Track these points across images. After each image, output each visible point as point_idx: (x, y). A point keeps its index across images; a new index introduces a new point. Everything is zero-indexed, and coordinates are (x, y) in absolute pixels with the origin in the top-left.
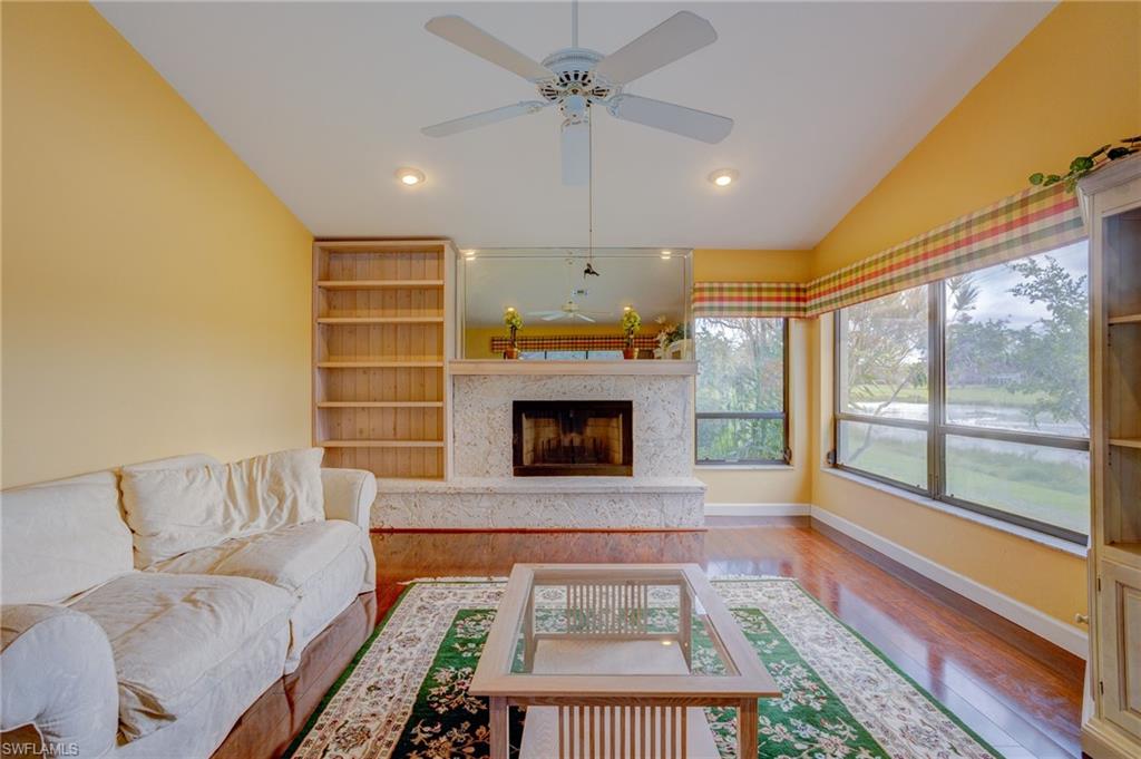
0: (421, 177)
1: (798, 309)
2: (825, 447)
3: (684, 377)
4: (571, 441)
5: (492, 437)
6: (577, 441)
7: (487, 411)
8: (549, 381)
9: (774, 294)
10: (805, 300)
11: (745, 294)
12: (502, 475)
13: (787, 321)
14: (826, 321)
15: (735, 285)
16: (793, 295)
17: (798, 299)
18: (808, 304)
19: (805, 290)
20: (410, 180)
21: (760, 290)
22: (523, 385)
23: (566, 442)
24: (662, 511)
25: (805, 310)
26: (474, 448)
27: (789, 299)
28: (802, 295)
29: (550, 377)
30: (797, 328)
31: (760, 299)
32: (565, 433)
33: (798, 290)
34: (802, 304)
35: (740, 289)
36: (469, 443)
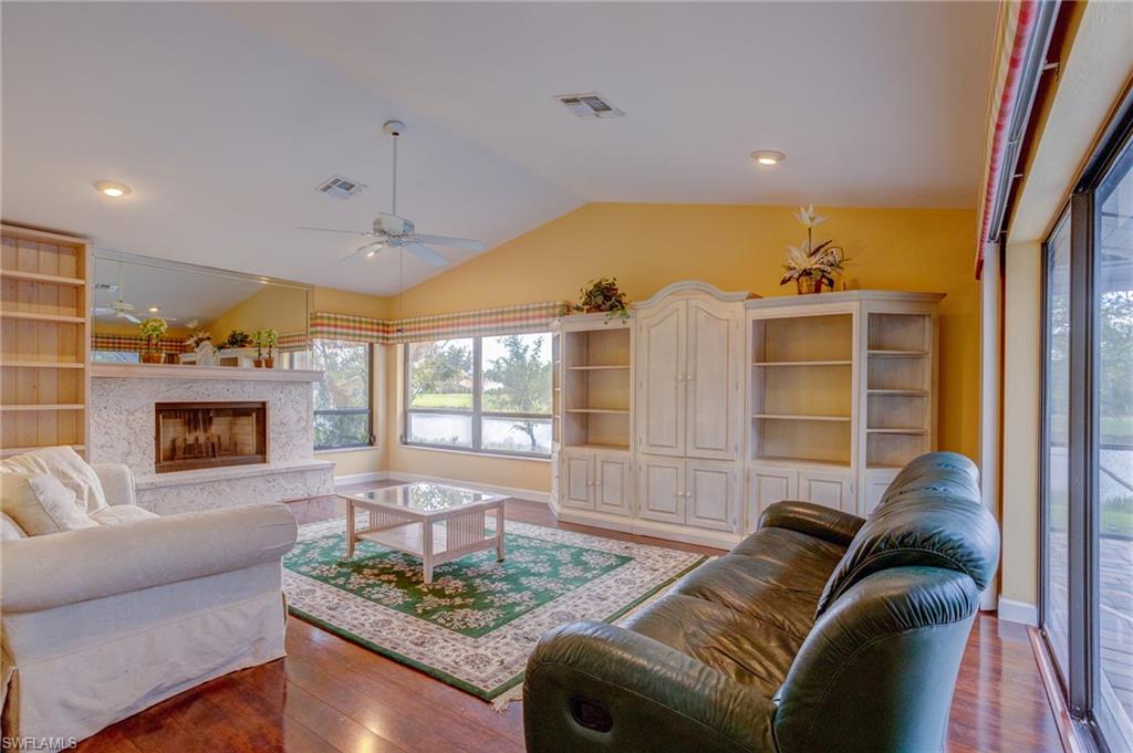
0: (127, 190)
1: (383, 338)
2: (399, 431)
3: (308, 383)
4: (197, 439)
5: (132, 439)
6: (202, 439)
7: (125, 413)
8: (194, 385)
9: (369, 326)
10: (388, 332)
11: (352, 324)
12: (145, 473)
13: (371, 345)
14: (400, 348)
15: (345, 317)
16: (381, 328)
17: (384, 331)
18: (390, 335)
19: (388, 326)
20: (113, 192)
21: (361, 322)
22: (167, 388)
23: (191, 439)
24: (305, 484)
25: (388, 339)
26: (111, 450)
27: (378, 331)
28: (386, 328)
29: (195, 381)
30: (379, 351)
31: (361, 329)
32: (190, 432)
33: (384, 325)
34: (386, 335)
35: (348, 320)
36: (103, 446)
